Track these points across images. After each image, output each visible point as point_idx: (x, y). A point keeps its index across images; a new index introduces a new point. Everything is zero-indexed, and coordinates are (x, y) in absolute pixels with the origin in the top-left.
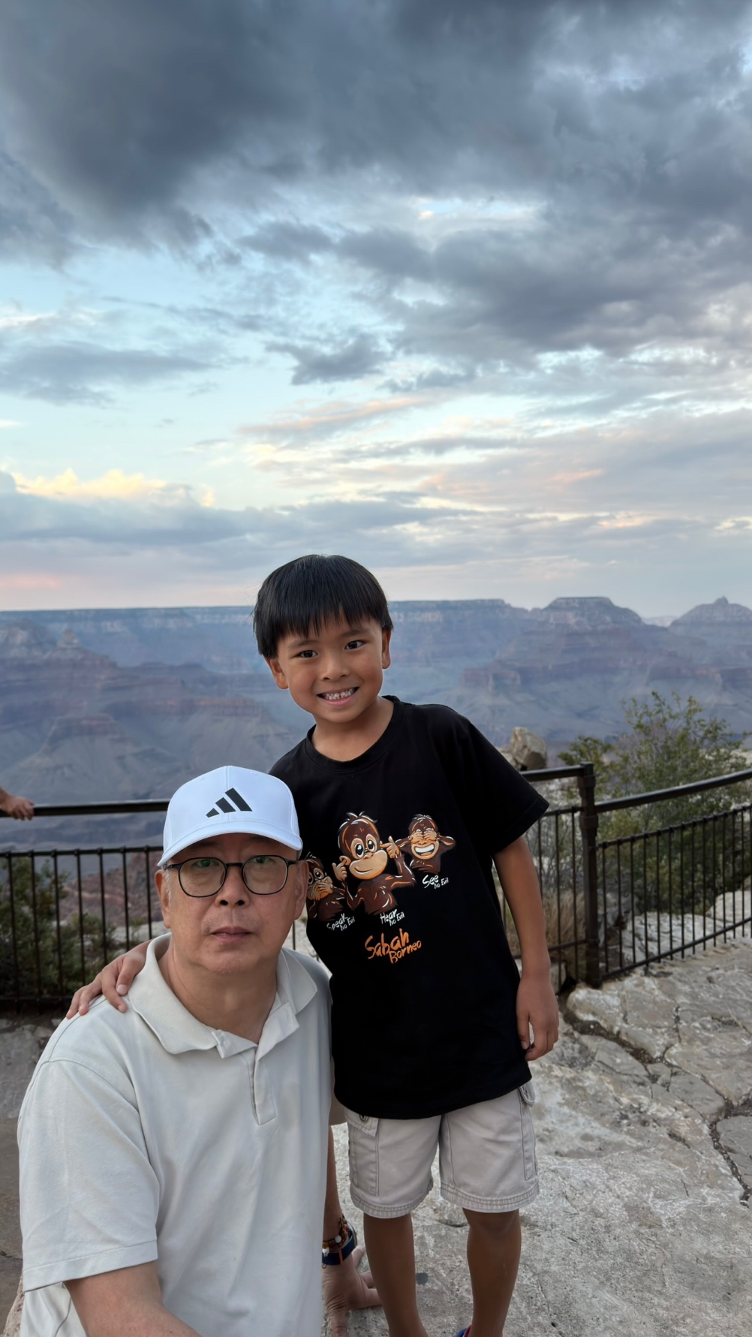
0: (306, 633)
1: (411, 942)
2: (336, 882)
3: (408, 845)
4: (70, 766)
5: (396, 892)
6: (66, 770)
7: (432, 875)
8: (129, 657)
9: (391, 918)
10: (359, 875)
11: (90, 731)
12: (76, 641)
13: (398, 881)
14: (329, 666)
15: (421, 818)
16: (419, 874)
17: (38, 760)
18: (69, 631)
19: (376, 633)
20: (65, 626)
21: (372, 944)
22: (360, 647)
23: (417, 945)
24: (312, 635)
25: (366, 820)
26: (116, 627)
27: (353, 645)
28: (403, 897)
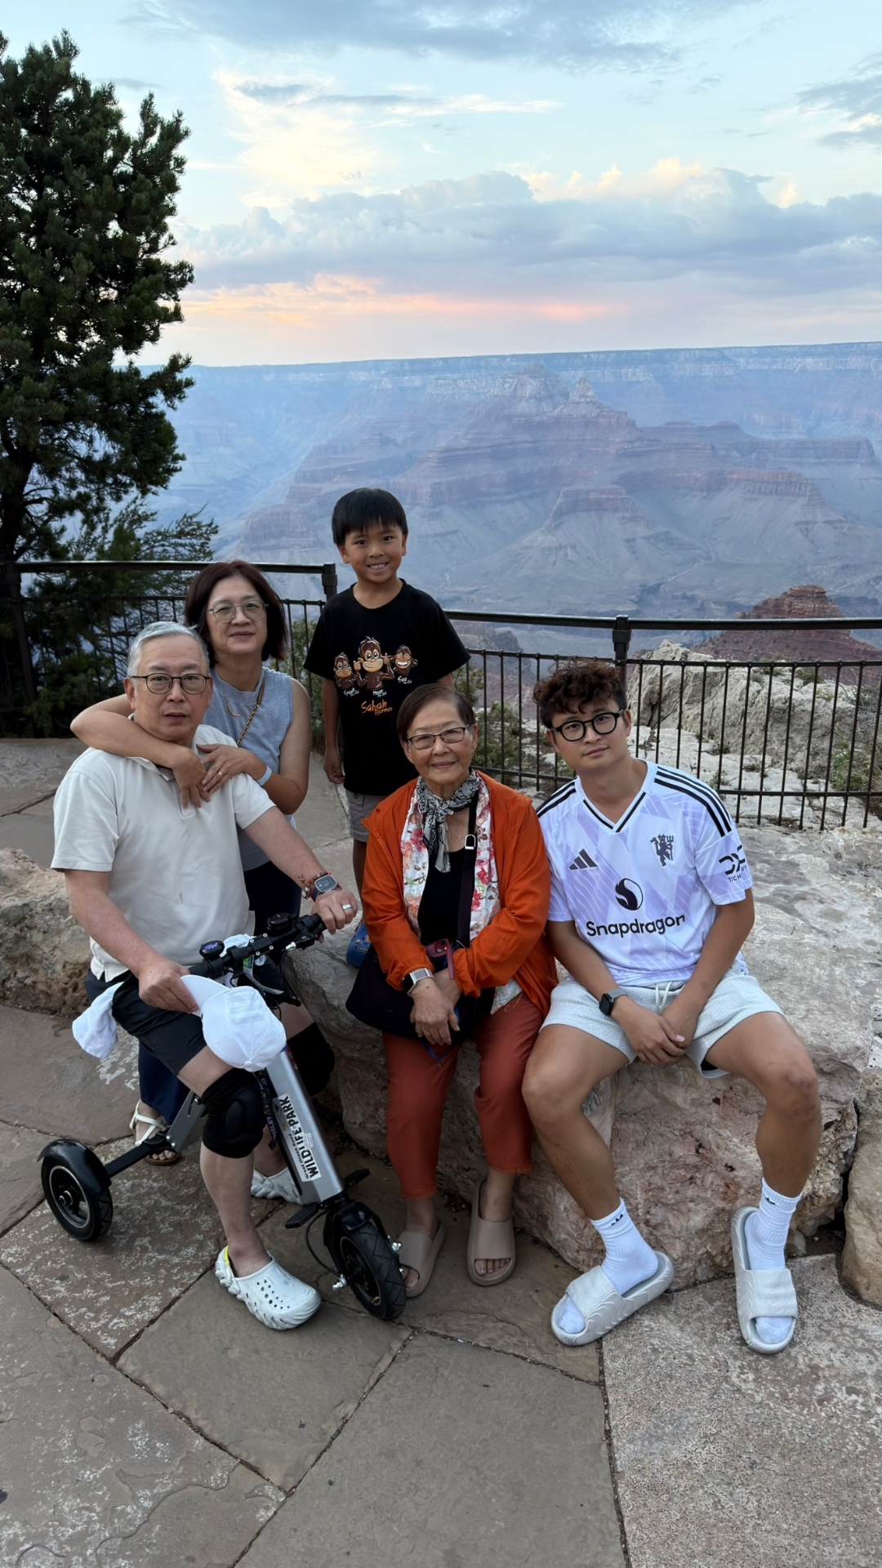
0: (362, 531)
1: (388, 706)
2: (354, 671)
3: (395, 660)
4: (574, 547)
5: (384, 682)
6: (569, 551)
7: (403, 677)
8: (650, 414)
9: (378, 693)
10: (367, 669)
11: (598, 507)
12: (590, 393)
13: (386, 676)
14: (374, 549)
15: (404, 647)
16: (397, 674)
17: (540, 538)
18: (583, 380)
19: (399, 533)
20: (580, 374)
21: (366, 705)
22: (390, 540)
23: (390, 709)
24: (364, 533)
25: (374, 642)
26: (639, 374)
27: (386, 539)
28: (388, 685)
